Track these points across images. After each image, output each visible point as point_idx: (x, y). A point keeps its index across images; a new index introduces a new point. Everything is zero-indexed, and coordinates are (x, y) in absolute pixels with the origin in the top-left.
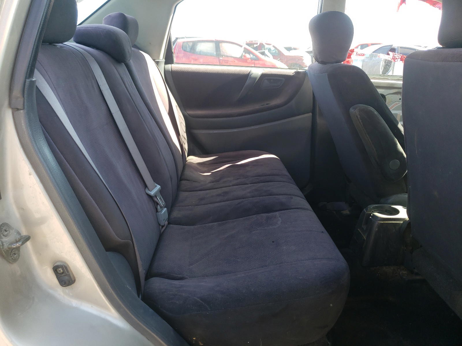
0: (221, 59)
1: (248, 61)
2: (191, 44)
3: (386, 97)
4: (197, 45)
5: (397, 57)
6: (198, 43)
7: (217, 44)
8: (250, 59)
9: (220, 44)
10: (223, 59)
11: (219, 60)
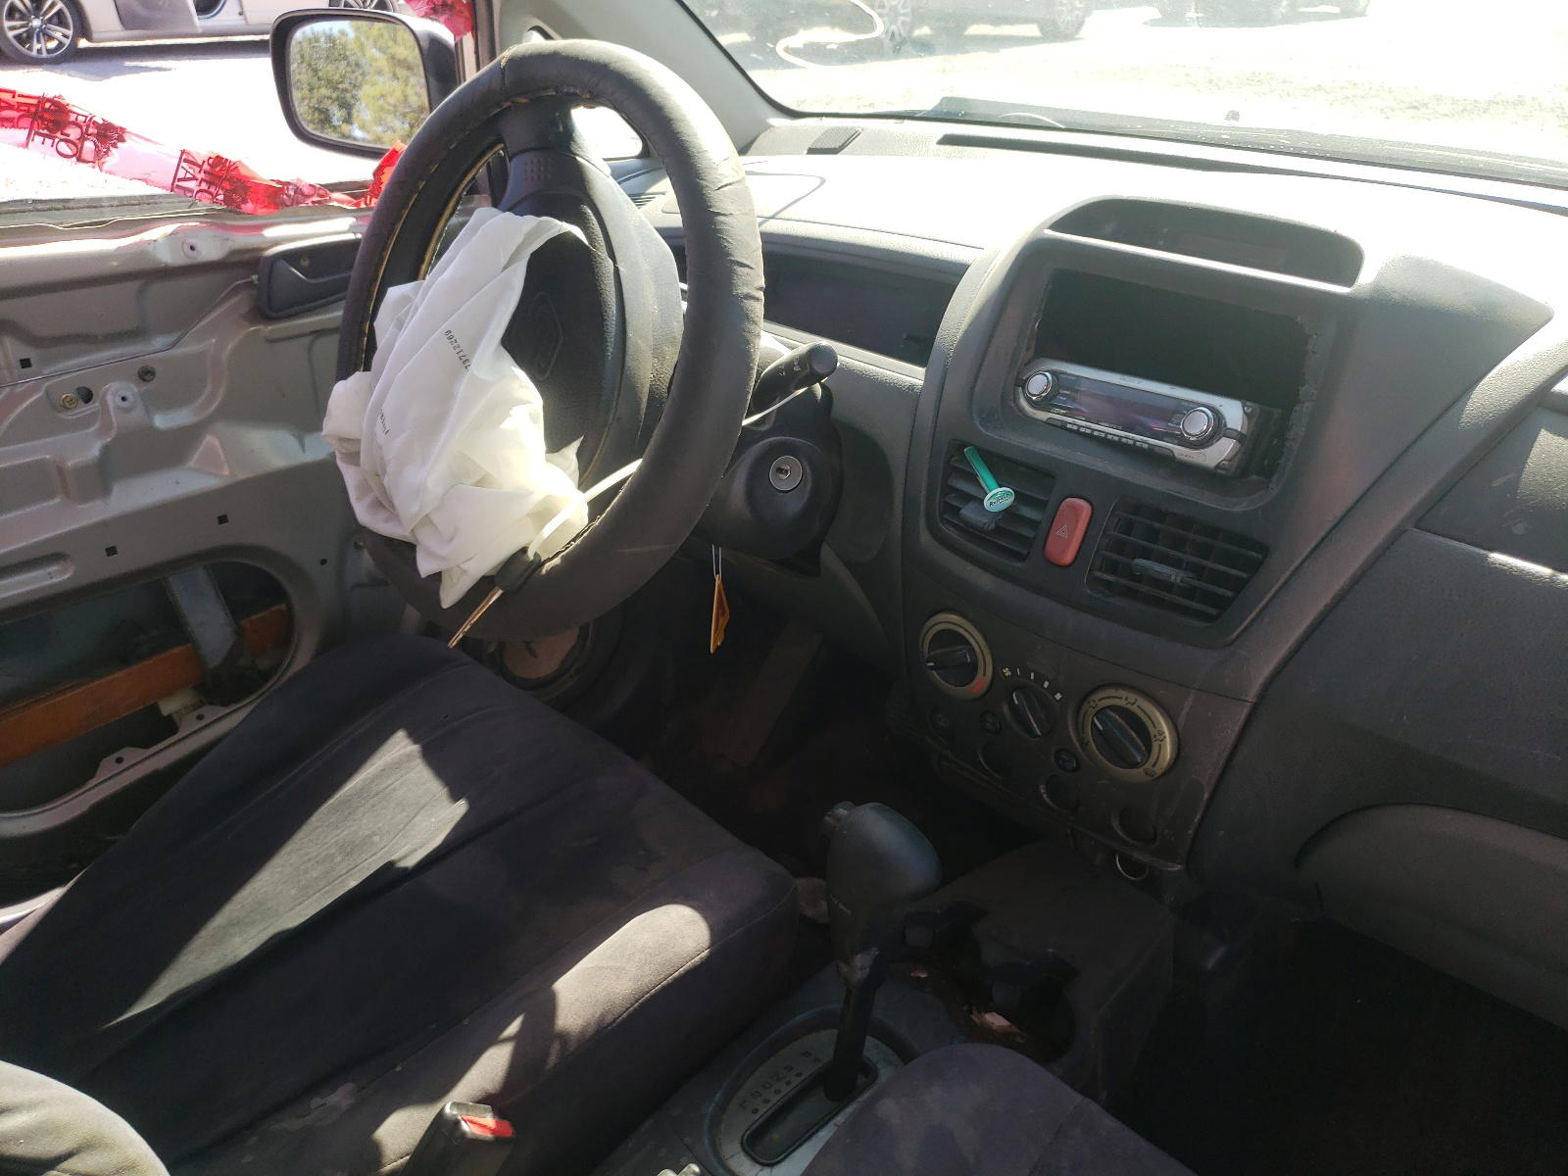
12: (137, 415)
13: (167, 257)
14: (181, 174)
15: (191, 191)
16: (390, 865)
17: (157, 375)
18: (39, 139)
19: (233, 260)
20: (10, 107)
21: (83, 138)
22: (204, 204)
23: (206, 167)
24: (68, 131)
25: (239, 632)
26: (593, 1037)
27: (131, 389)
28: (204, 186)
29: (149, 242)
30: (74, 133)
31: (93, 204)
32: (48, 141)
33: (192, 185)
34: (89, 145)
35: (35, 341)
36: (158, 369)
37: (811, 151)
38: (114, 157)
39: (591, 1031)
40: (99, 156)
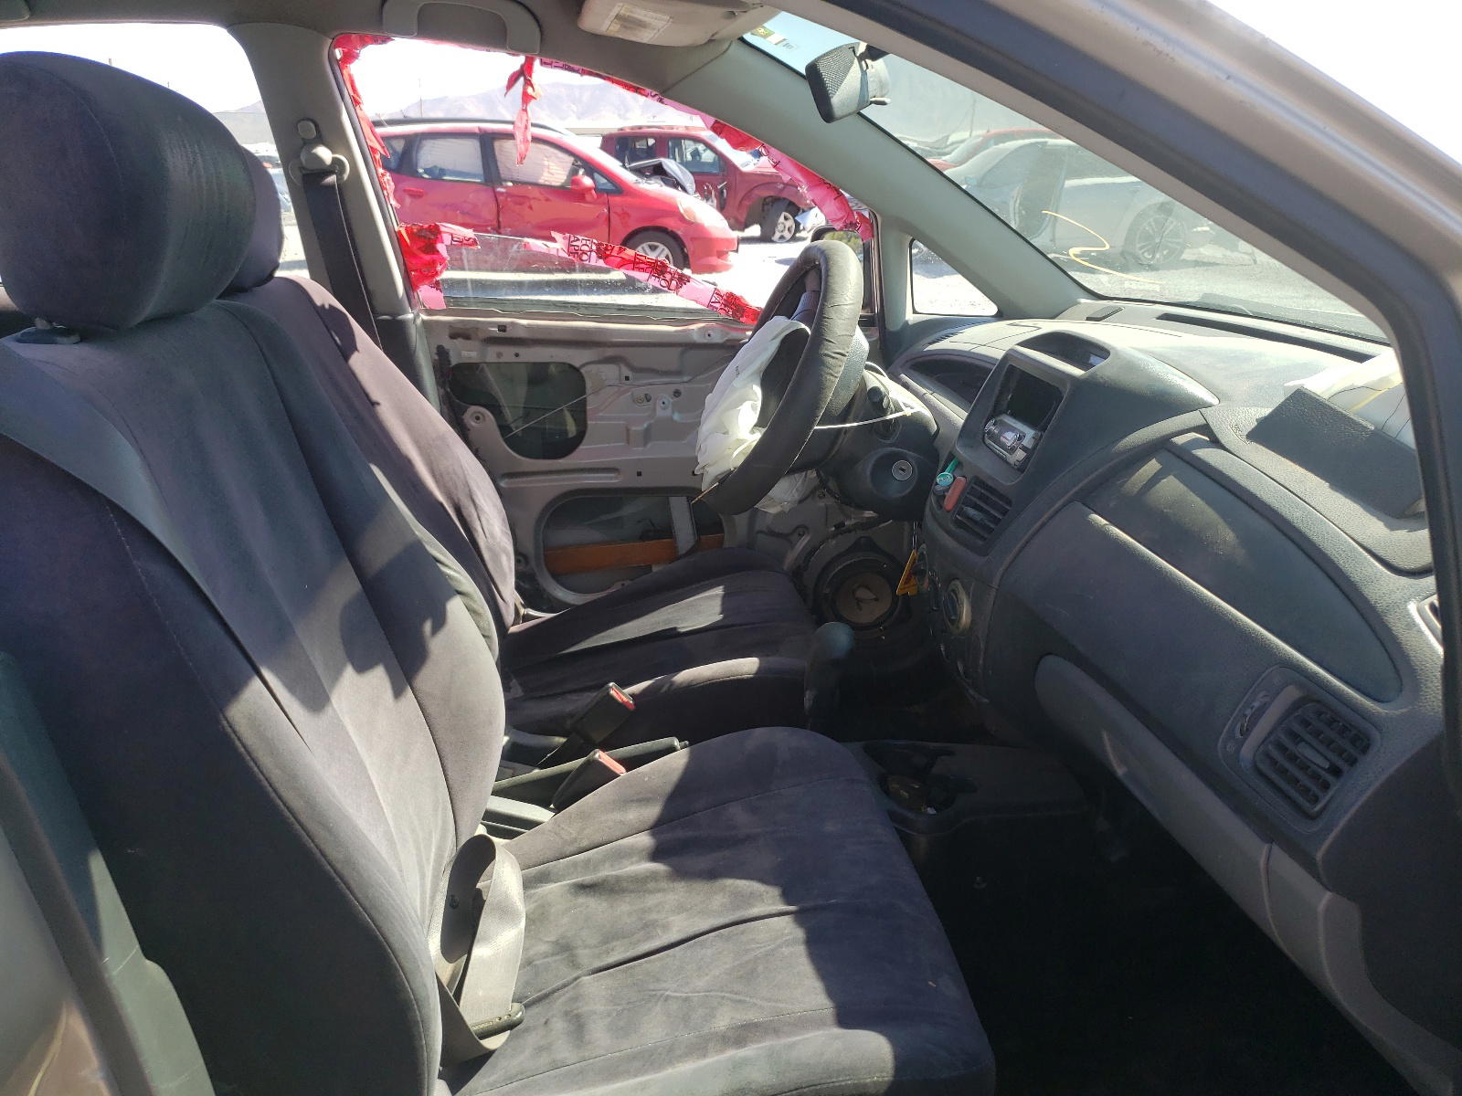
0: (502, 194)
1: (588, 197)
2: (399, 146)
3: (582, 371)
4: (419, 148)
5: (586, 248)
6: (424, 142)
7: (487, 141)
8: (593, 192)
9: (497, 144)
10: (506, 193)
11: (496, 195)
12: (668, 412)
13: (697, 338)
14: (713, 300)
15: (717, 308)
16: (675, 628)
17: (682, 394)
18: (653, 278)
19: (729, 344)
20: (643, 263)
21: (672, 280)
22: (723, 315)
23: (725, 297)
24: (666, 275)
25: (698, 542)
26: (684, 687)
27: (669, 400)
28: (723, 307)
29: (689, 330)
30: (668, 277)
31: (673, 310)
32: (657, 279)
33: (717, 305)
34: (674, 283)
35: (633, 369)
36: (682, 390)
37: (1088, 319)
38: (684, 289)
39: (684, 685)
40: (678, 287)
